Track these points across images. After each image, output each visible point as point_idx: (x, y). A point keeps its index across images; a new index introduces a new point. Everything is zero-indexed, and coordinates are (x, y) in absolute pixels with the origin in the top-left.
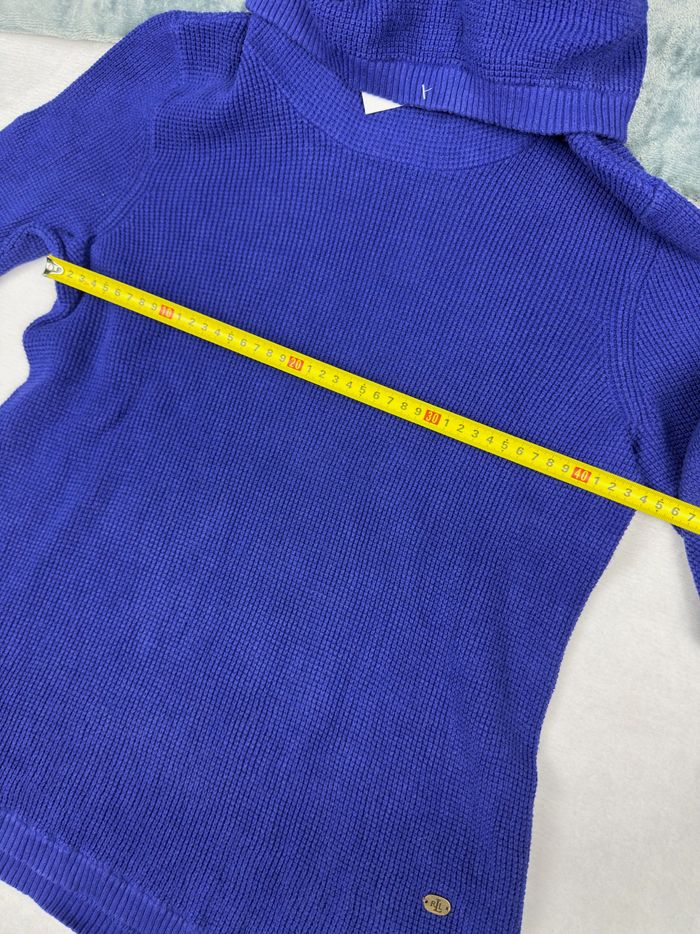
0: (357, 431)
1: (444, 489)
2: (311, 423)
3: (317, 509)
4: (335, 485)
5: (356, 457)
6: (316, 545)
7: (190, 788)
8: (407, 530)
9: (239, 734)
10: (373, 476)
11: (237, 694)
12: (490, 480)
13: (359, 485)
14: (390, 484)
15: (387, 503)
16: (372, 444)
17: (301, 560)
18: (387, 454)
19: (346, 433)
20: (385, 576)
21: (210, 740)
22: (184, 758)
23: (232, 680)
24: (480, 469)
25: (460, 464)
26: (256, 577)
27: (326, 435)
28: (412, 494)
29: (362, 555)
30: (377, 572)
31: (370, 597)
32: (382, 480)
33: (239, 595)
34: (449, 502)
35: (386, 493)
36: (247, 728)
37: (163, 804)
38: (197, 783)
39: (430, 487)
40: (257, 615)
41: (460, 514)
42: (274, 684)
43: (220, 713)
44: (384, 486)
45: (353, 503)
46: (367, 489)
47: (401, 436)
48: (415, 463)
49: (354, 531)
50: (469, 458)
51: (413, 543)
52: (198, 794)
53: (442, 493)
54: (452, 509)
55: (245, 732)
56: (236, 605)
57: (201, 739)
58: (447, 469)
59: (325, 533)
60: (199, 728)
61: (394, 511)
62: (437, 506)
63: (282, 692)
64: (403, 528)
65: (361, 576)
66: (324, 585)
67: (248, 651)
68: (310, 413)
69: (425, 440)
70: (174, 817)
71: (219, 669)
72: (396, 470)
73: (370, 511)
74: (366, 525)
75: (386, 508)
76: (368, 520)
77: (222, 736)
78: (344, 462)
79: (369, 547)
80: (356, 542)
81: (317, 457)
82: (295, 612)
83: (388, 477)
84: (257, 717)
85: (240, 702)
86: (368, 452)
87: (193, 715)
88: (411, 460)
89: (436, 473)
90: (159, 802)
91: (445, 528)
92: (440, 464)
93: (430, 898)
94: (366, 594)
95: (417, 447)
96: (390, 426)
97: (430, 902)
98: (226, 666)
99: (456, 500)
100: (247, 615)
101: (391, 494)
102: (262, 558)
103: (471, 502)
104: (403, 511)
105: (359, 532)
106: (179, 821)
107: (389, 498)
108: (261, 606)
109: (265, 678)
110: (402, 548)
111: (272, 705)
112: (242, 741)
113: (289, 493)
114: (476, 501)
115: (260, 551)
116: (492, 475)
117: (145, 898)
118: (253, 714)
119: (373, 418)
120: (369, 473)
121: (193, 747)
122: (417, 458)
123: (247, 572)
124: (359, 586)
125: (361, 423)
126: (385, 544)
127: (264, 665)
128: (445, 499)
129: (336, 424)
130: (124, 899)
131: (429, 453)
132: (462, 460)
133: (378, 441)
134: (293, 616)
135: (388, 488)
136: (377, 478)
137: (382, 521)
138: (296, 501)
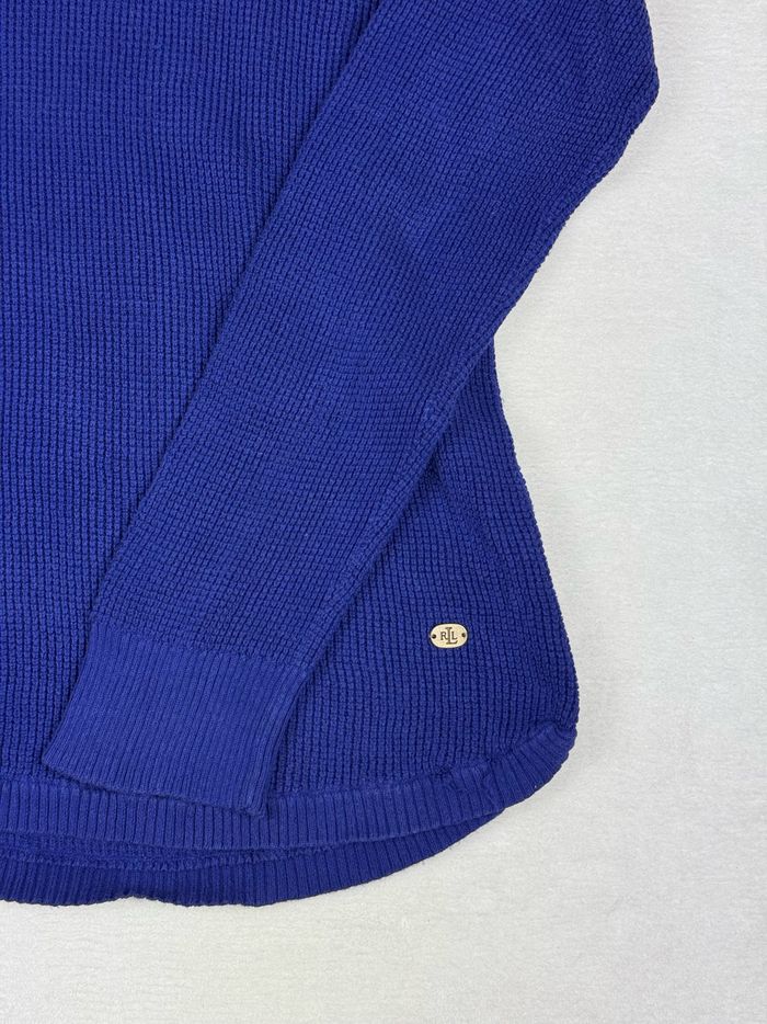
0: (100, 47)
1: (257, 92)
2: (25, 58)
3: (86, 184)
4: (98, 140)
5: (112, 86)
6: (103, 236)
7: (50, 622)
8: (226, 167)
9: (92, 524)
10: (148, 108)
11: (69, 473)
12: (316, 57)
13: (134, 127)
14: (177, 109)
15: (185, 140)
16: (129, 60)
17: (90, 264)
18: (157, 67)
19: (84, 54)
20: (220, 244)
21: (54, 546)
22: (25, 586)
23: (53, 458)
24: (297, 45)
25: (266, 46)
26: (31, 309)
27: (56, 67)
28: (214, 112)
29: (177, 227)
30: (207, 243)
31: (210, 282)
32: (163, 109)
33: (16, 343)
34: (271, 109)
35: (177, 125)
36: (101, 511)
37: (20, 660)
38: (57, 611)
39: (237, 97)
40: (54, 361)
41: (293, 121)
42: (117, 442)
43: (53, 506)
44: (170, 116)
45: (136, 157)
46: (148, 129)
47: (168, 33)
48: (203, 67)
49: (153, 196)
50: (276, 33)
51: (242, 183)
52: (65, 624)
53: (256, 100)
54: (278, 118)
55: (100, 518)
56: (16, 358)
57: (40, 552)
58: (251, 60)
59: (110, 214)
60: (32, 538)
61: (198, 148)
62: (256, 122)
63: (133, 450)
64: (220, 166)
65: (188, 257)
66: (137, 288)
67: (61, 412)
68: (18, 43)
69: (205, 29)
70: (43, 669)
71: (28, 449)
72: (178, 85)
73: (165, 160)
74: (167, 183)
75: (185, 147)
76: (166, 175)
77: (69, 536)
78: (98, 100)
79: (183, 213)
80: (161, 212)
81: (54, 106)
82: (109, 338)
83: (170, 100)
84: (109, 493)
85: (77, 482)
86: (128, 73)
87: (15, 524)
88: (196, 64)
89: (237, 73)
90: (12, 659)
91: (279, 149)
92: (238, 58)
93: (437, 630)
94: (203, 280)
95: (197, 43)
96: (146, 24)
97: (439, 636)
98: (38, 442)
99: (279, 102)
100: (39, 366)
101: (184, 124)
102: (29, 280)
103: (301, 99)
104: (211, 142)
105: (161, 197)
106: (51, 671)
107: (184, 132)
108: (55, 347)
109: (101, 439)
110: (229, 197)
111: (125, 470)
112: (101, 531)
113: (34, 174)
114: (307, 94)
115: (22, 272)
116: (316, 50)
117: (44, 789)
118: (102, 491)
119: (116, 19)
120: (141, 105)
121: (33, 566)
122: (204, 60)
123: (15, 308)
124: (189, 272)
125: (101, 34)
126: (204, 200)
127: (93, 423)
128: (263, 107)
129: (64, 46)
130: (14, 803)
131: (219, 47)
132: (268, 38)
133: (137, 52)
134: (109, 345)
135: (177, 117)
136: (156, 107)
137: (187, 169)
138: (49, 182)
